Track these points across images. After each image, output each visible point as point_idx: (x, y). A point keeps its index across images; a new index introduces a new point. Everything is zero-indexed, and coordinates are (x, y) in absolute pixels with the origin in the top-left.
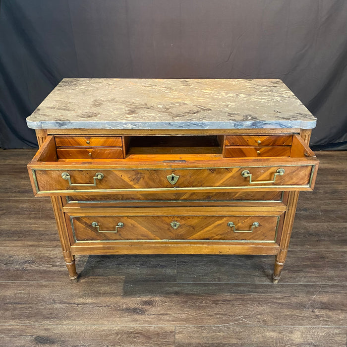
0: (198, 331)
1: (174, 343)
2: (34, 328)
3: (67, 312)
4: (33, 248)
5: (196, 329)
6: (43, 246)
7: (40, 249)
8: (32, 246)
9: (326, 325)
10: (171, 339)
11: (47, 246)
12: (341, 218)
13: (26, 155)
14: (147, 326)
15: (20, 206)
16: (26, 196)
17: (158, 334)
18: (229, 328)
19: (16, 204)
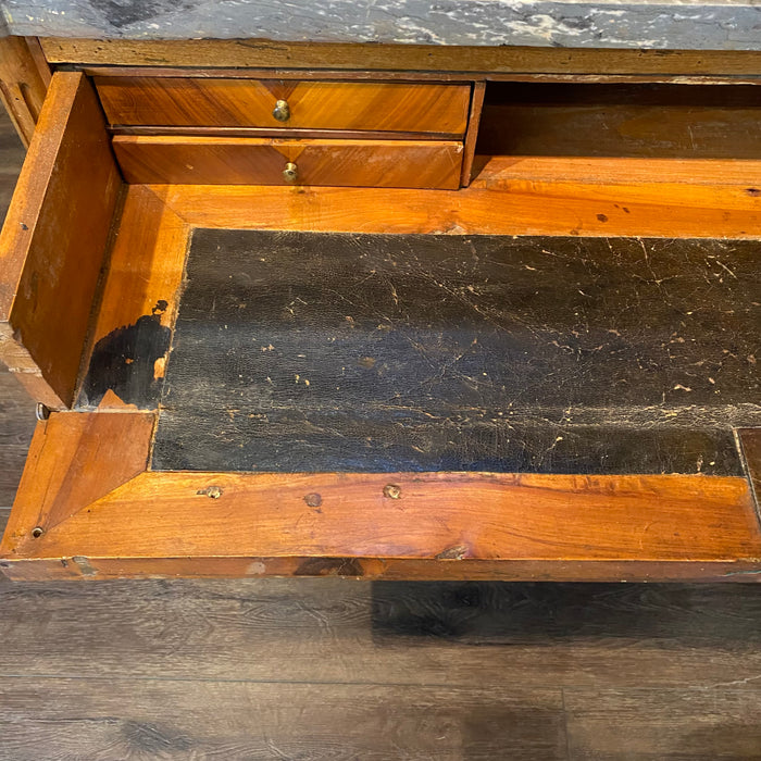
3: (212, 629)
5: (629, 701)
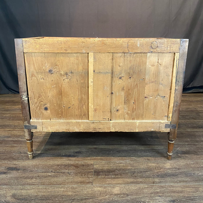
0: (108, 164)
1: (93, 169)
2: (7, 164)
4: (9, 132)
6: (16, 131)
7: (14, 132)
8: (9, 131)
9: (185, 160)
10: (92, 167)
11: (19, 131)
12: (192, 118)
13: (10, 96)
14: (77, 162)
15: (5, 116)
16: (8, 112)
17: (83, 165)
18: (127, 162)
19: (2, 115)
